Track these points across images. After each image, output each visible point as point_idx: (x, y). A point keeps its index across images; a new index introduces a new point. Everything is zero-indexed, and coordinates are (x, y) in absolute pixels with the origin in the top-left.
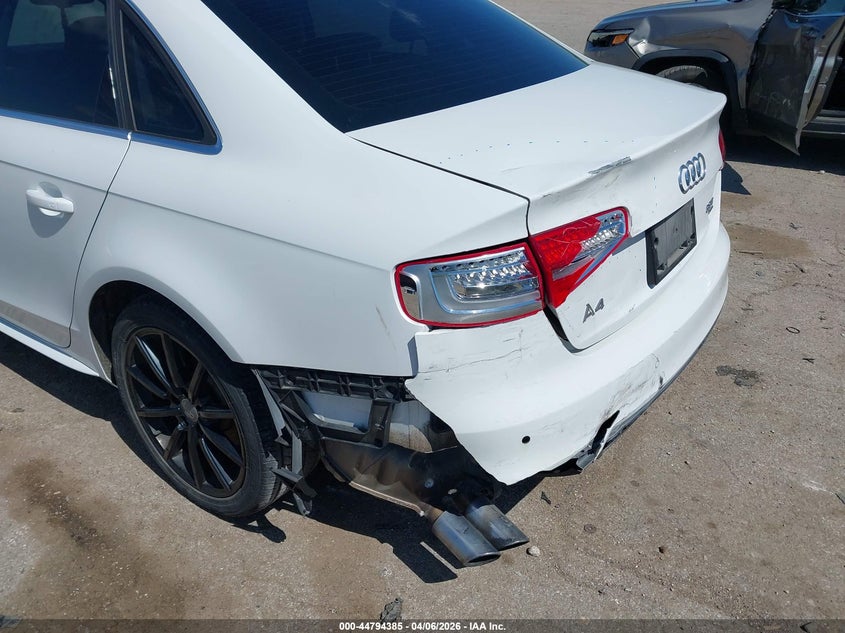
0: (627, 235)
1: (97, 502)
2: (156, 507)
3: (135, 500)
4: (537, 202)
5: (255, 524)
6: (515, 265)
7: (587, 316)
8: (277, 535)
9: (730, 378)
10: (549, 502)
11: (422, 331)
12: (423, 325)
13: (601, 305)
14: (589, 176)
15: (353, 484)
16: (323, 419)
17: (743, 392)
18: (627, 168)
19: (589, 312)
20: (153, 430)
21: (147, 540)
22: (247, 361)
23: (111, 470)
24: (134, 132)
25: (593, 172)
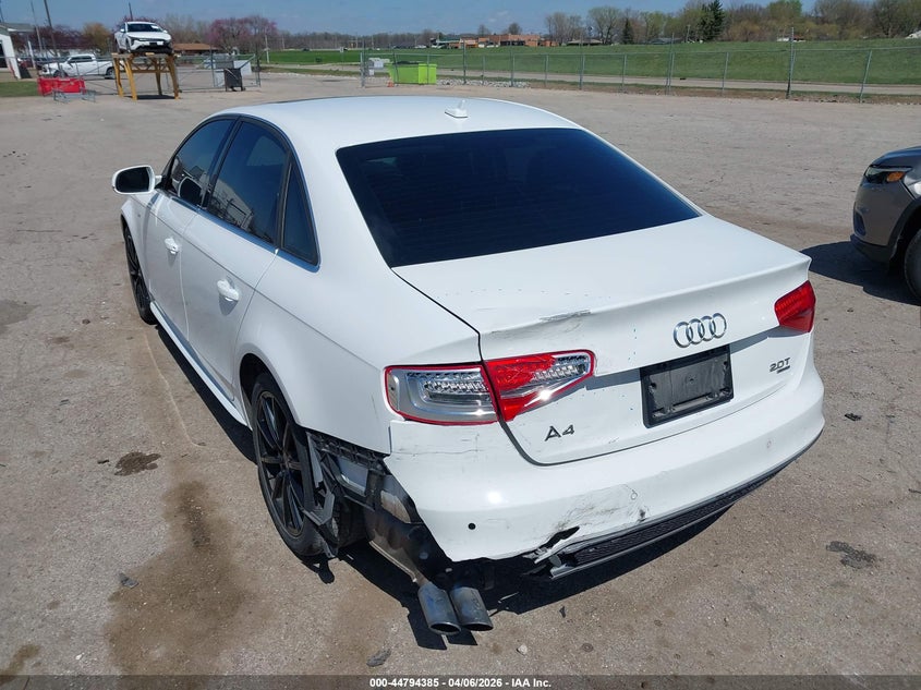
0: (591, 373)
1: (220, 521)
2: (256, 535)
3: (245, 527)
4: (486, 335)
5: (318, 565)
6: (474, 381)
7: (549, 436)
8: (327, 577)
9: (840, 555)
10: (564, 615)
11: (398, 420)
12: (399, 416)
13: (570, 430)
14: (539, 321)
15: (372, 543)
16: (348, 481)
17: (845, 573)
18: (588, 319)
19: (553, 433)
20: (269, 474)
21: (238, 556)
22: (303, 425)
23: (240, 501)
24: (281, 249)
25: (545, 319)
